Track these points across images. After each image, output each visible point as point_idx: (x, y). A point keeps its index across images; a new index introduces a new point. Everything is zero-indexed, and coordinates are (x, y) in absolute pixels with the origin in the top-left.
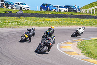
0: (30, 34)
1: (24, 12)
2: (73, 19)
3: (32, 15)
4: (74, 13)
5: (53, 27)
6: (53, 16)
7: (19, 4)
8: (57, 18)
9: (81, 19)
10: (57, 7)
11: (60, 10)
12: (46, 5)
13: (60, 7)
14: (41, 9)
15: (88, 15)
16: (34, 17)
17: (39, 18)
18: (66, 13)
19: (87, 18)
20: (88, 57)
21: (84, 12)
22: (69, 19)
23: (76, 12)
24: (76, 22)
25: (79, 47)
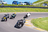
0: (7, 17)
1: (4, 5)
2: (29, 8)
3: (8, 7)
4: (29, 6)
5: (15, 13)
6: (19, 7)
7: (2, 1)
8: (21, 8)
9: (33, 9)
10: (21, 3)
11: (22, 4)
12: (15, 1)
13: (22, 3)
14: (13, 4)
15: (36, 6)
16: (9, 8)
17: (12, 8)
18: (25, 6)
19: (36, 8)
20: (36, 27)
21: (34, 5)
22: (27, 8)
23: (30, 5)
24: (30, 10)
25: (32, 22)
